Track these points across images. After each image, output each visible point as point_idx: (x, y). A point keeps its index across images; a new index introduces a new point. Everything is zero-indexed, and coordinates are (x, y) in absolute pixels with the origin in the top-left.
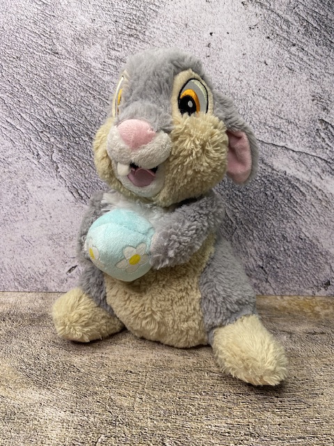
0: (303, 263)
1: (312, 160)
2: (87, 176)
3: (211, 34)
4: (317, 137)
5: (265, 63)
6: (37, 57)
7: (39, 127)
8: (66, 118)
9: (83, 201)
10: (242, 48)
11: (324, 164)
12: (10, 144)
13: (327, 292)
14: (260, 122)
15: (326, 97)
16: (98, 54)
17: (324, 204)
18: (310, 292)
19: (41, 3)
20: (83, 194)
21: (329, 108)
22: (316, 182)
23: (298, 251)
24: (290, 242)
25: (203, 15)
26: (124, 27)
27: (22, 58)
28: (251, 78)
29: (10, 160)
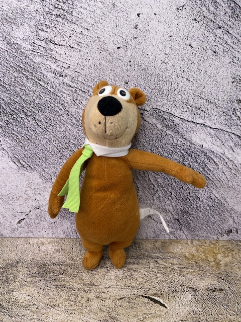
0: (211, 217)
1: (227, 136)
2: (26, 148)
3: (138, 15)
4: (233, 116)
5: (190, 45)
9: (25, 169)
10: (168, 30)
13: (230, 237)
14: (183, 102)
16: (28, 34)
17: (233, 171)
18: (215, 237)
20: (24, 163)
22: (228, 154)
23: (208, 208)
24: (202, 201)
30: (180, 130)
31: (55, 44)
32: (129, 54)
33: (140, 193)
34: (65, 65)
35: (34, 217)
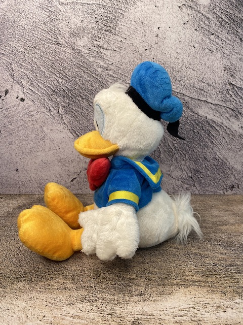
0: (217, 174)
1: (224, 109)
2: (81, 122)
3: (159, 28)
4: (227, 94)
5: (194, 46)
6: (47, 46)
7: (50, 92)
8: (66, 85)
10: (178, 37)
11: (232, 112)
12: (32, 103)
13: (232, 192)
14: (190, 86)
15: (233, 68)
16: (86, 43)
17: (231, 136)
18: (221, 192)
19: (48, 11)
20: (79, 134)
21: (235, 75)
22: (226, 123)
23: (214, 167)
24: (209, 161)
25: (153, 16)
26: (102, 25)
27: (37, 48)
28: (185, 57)
29: (32, 113)
30: (190, 106)
31: (104, 49)
32: (153, 54)
33: (162, 156)
34: (110, 63)
35: (83, 176)
